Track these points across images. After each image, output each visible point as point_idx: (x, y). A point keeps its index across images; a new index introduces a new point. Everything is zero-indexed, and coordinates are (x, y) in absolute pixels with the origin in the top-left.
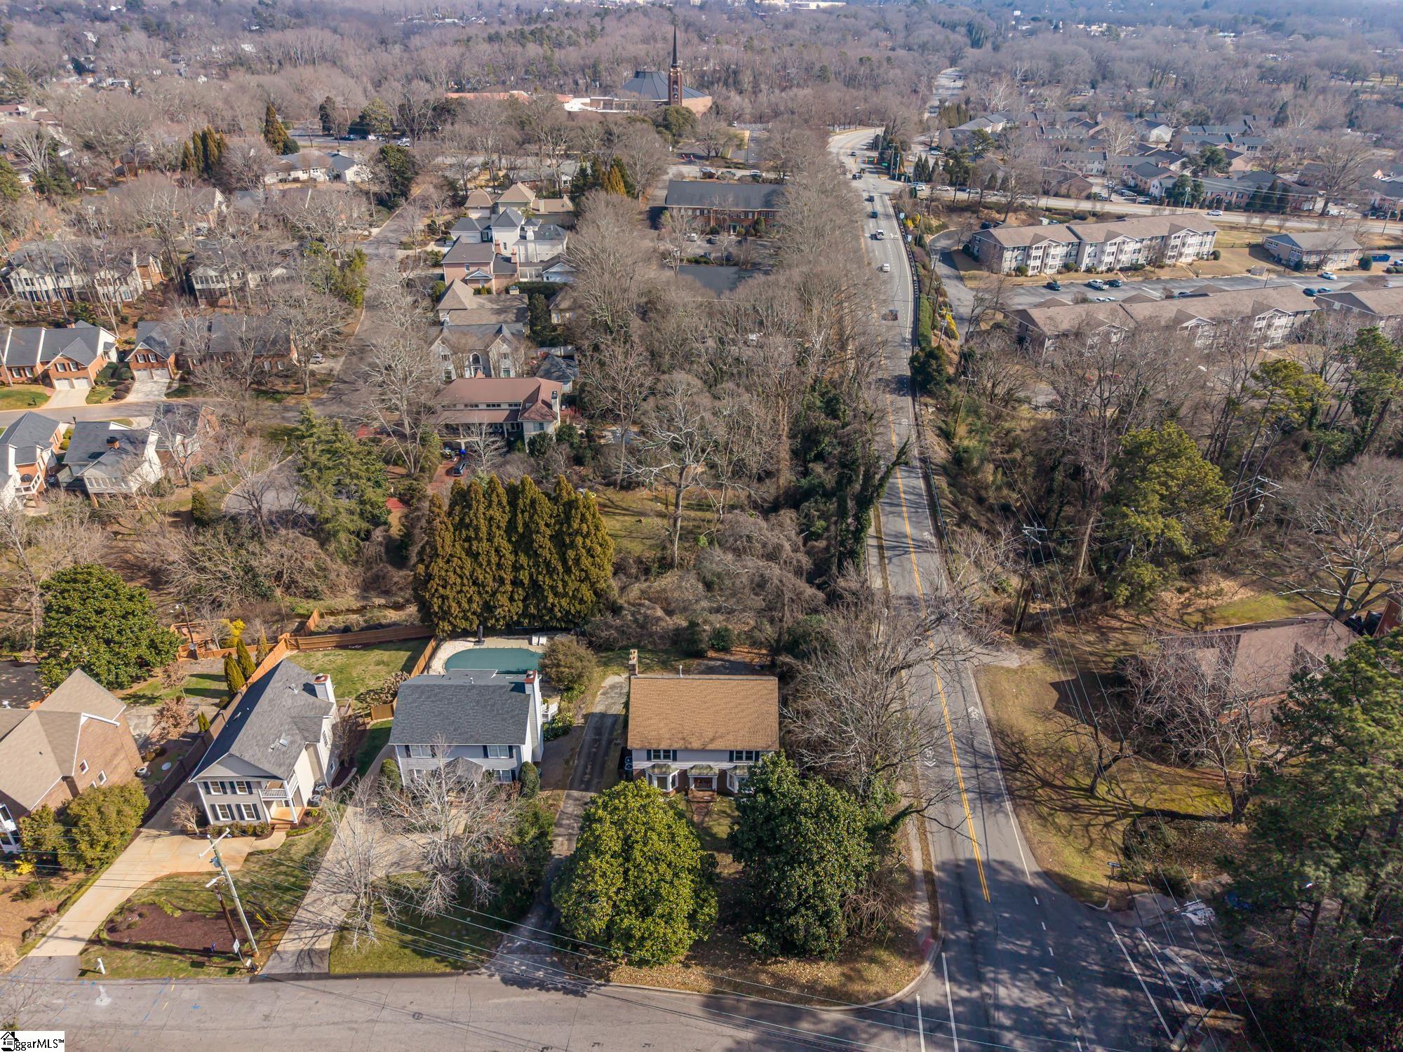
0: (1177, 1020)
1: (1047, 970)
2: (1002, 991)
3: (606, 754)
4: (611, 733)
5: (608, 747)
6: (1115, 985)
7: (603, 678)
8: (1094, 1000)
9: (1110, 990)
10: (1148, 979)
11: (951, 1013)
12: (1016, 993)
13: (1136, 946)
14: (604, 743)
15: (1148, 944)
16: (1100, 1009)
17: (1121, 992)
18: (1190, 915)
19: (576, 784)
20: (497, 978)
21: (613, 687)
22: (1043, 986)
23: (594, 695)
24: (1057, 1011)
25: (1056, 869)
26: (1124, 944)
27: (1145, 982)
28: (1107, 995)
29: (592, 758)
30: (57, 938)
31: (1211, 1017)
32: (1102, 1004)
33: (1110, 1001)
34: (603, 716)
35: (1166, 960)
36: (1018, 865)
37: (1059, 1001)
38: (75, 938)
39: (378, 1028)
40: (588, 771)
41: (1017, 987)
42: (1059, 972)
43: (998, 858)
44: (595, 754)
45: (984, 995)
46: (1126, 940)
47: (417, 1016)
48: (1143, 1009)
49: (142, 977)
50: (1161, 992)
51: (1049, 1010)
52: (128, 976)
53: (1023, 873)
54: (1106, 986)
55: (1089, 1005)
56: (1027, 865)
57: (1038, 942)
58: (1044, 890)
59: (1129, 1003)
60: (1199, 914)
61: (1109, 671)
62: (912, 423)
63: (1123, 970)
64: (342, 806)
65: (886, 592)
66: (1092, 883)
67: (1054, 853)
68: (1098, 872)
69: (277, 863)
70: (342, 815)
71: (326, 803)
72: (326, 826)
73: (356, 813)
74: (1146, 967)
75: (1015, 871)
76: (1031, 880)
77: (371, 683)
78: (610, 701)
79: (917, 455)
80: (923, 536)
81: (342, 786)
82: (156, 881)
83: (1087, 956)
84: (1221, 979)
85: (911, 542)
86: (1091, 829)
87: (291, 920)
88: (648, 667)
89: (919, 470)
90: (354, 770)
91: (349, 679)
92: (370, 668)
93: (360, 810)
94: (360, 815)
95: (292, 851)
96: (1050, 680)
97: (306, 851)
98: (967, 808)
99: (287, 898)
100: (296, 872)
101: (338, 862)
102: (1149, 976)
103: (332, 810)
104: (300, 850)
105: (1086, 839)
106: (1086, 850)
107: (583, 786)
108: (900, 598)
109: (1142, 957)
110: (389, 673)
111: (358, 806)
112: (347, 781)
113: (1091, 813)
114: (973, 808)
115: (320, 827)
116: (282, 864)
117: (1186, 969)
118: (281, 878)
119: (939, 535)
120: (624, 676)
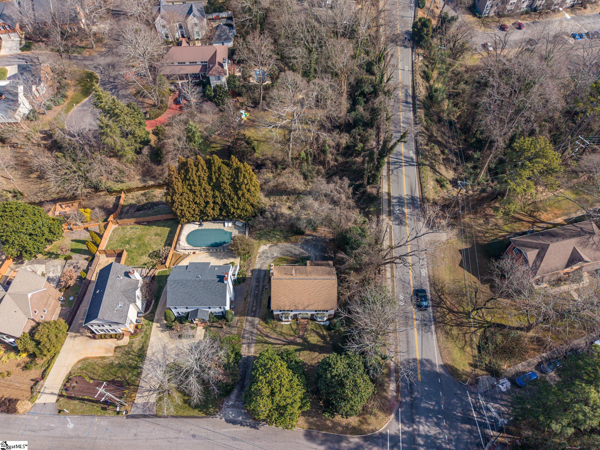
0: (487, 439)
1: (440, 416)
2: (421, 428)
3: (262, 294)
4: (263, 282)
5: (263, 290)
6: (466, 423)
7: (259, 247)
8: (457, 431)
9: (463, 426)
10: (479, 420)
11: (401, 438)
12: (426, 428)
13: (477, 403)
14: (261, 287)
15: (482, 402)
16: (459, 435)
17: (468, 426)
18: (500, 386)
19: (250, 313)
20: (223, 419)
21: (263, 252)
22: (437, 425)
23: (255, 258)
24: (442, 437)
25: (449, 363)
26: (472, 402)
27: (478, 421)
28: (462, 428)
29: (256, 296)
30: (45, 393)
31: (502, 437)
32: (460, 432)
33: (463, 431)
34: (260, 270)
35: (488, 410)
36: (434, 361)
37: (443, 432)
38: (52, 394)
39: (179, 441)
40: (254, 305)
41: (427, 425)
42: (445, 418)
43: (426, 358)
44: (257, 294)
45: (414, 430)
46: (473, 400)
47: (194, 436)
48: (475, 434)
49: (83, 414)
50: (483, 426)
51: (439, 437)
52: (78, 414)
53: (436, 365)
54: (462, 423)
55: (454, 433)
56: (438, 361)
57: (438, 403)
58: (443, 374)
59: (470, 432)
60: (504, 385)
61: (486, 242)
62: (410, 69)
63: (470, 415)
64: (151, 323)
65: (389, 194)
66: (463, 370)
67: (450, 353)
68: (466, 362)
69: (128, 353)
70: (151, 328)
71: (144, 321)
72: (145, 334)
73: (157, 327)
74: (479, 413)
75: (432, 364)
76: (438, 370)
77: (154, 247)
78: (262, 261)
79: (411, 94)
80: (409, 154)
81: (149, 311)
82: (79, 361)
83: (456, 409)
84: (508, 418)
85: (403, 159)
86: (467, 335)
87: (138, 386)
88: (279, 241)
89: (411, 105)
90: (153, 301)
91: (144, 244)
92: (153, 237)
93: (159, 325)
94: (159, 327)
95: (133, 347)
96: (459, 248)
97: (139, 347)
98: (415, 329)
99: (135, 373)
100: (137, 358)
101: (153, 354)
102: (479, 418)
103: (146, 325)
104: (136, 346)
105: (464, 342)
106: (463, 348)
107: (253, 314)
108: (395, 198)
109: (478, 409)
110: (162, 241)
111: (158, 322)
112: (151, 308)
113: (467, 326)
114: (418, 330)
115: (143, 334)
116: (130, 354)
117: (495, 414)
118: (131, 361)
119: (417, 153)
120: (268, 246)
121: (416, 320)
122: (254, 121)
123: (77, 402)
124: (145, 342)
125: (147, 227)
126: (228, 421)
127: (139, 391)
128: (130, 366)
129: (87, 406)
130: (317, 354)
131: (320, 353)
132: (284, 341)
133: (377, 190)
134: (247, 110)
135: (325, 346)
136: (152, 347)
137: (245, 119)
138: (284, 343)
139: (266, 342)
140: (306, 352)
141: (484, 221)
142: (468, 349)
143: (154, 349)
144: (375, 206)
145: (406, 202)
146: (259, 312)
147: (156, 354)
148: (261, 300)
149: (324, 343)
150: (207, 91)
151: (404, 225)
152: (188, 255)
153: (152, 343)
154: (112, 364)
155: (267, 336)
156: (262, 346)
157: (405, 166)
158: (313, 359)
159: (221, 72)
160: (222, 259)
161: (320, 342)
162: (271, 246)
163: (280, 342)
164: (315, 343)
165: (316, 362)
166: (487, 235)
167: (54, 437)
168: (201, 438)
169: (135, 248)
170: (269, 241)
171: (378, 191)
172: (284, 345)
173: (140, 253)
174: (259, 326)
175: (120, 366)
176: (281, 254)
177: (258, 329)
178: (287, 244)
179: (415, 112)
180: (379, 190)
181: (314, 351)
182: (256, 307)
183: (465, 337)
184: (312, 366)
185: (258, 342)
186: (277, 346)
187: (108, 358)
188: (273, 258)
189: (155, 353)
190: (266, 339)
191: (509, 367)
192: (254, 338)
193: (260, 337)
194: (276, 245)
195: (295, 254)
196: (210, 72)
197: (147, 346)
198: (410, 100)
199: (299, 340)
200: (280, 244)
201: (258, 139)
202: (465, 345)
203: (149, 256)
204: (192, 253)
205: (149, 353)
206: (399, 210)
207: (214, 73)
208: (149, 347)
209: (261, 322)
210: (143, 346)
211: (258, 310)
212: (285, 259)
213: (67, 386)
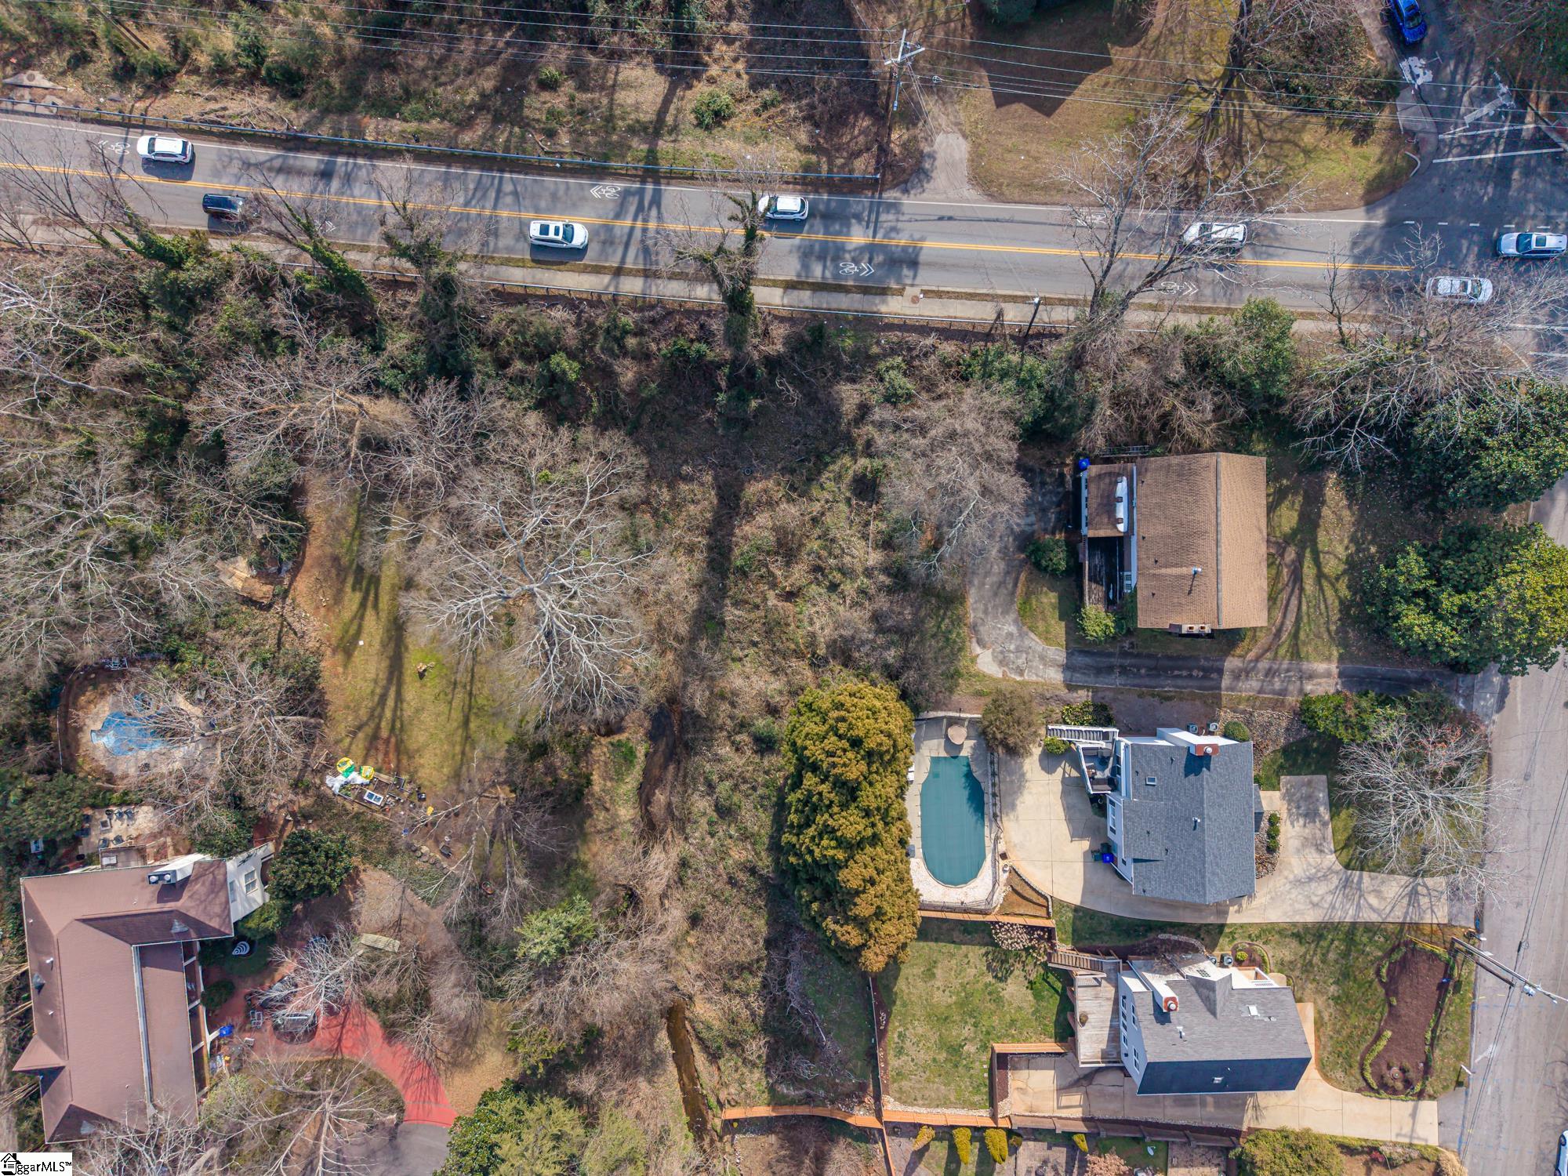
0: (1540, 140)
1: (1495, 234)
3: (1149, 656)
4: (1110, 655)
5: (1138, 656)
6: (1509, 179)
7: (982, 677)
8: (1527, 202)
9: (1515, 185)
10: (1501, 147)
13: (1462, 146)
14: (1127, 662)
15: (1459, 133)
16: (1536, 199)
17: (1516, 175)
18: (1419, 82)
19: (1211, 683)
20: (1496, 717)
21: (1002, 662)
23: (1023, 684)
25: (1361, 192)
26: (1459, 155)
27: (1504, 151)
28: (1519, 190)
29: (1157, 671)
30: (1413, 1130)
31: (1537, 104)
32: (1530, 196)
33: (1525, 188)
34: (1068, 668)
35: (1475, 125)
36: (1357, 228)
38: (1414, 1115)
40: (1185, 673)
42: (1499, 224)
43: (1348, 245)
44: (1150, 669)
46: (1455, 151)
48: (1533, 163)
49: (1468, 1031)
50: (1514, 140)
53: (1368, 226)
54: (1508, 187)
55: (1532, 209)
56: (1357, 219)
57: (1467, 233)
58: (1391, 209)
59: (1528, 172)
60: (1416, 70)
61: (968, 21)
62: (118, 133)
63: (1491, 166)
64: (1227, 930)
65: (790, 286)
66: (1380, 161)
67: (1332, 186)
68: (1352, 151)
69: (1307, 967)
70: (1242, 926)
71: (1225, 947)
72: (1258, 937)
73: (1238, 911)
74: (1486, 145)
75: (1367, 230)
76: (1378, 220)
77: (973, 971)
78: (1036, 663)
79: (273, 152)
80: (603, 200)
81: (1193, 941)
82: (1326, 1077)
83: (1476, 193)
84: (1496, 83)
85: (628, 223)
86: (1267, 135)
87: (1402, 924)
88: (959, 621)
89: (341, 160)
90: (1162, 936)
91: (961, 1004)
92: (938, 984)
93: (1232, 909)
94: (1240, 906)
95: (1293, 958)
96: (991, 105)
97: (1294, 944)
98: (1270, 263)
99: (1365, 939)
100: (1324, 944)
101: (1315, 905)
102: (1498, 145)
103: (1234, 939)
104: (1289, 951)
105: (1286, 146)
106: (1307, 152)
107: (1214, 676)
108: (806, 267)
109: (1475, 146)
110: (952, 955)
111: (1226, 913)
112: (1183, 938)
113: (1241, 131)
114: (1270, 256)
115: (1260, 943)
116: (1311, 962)
117: (1487, 109)
118: (1332, 956)
120: (978, 650)
122: (375, 736)
123: (1437, 1052)
124: (1280, 932)
125: (896, 1008)
126: (1501, 705)
127: (1416, 919)
128: (1345, 955)
129: (1450, 1026)
130: (1326, 511)
131: (1324, 503)
132: (1292, 591)
133: (776, 323)
134: (330, 766)
135: (1306, 492)
136: (1296, 912)
137: (368, 770)
138: (1297, 591)
139: (1295, 635)
140: (1322, 537)
141: (889, 11)
142: (1307, 139)
143: (1302, 907)
144: (840, 333)
145: (820, 237)
146: (1207, 659)
147: (1315, 899)
148: (1170, 658)
149: (1296, 493)
150: (270, 923)
151: (917, 255)
152: (1014, 871)
153: (1285, 913)
154: (1336, 999)
155: (1279, 631)
156: (1304, 644)
157: (660, 218)
158: (1340, 519)
159: (213, 883)
160: (1023, 775)
161: (1293, 503)
162: (979, 642)
163: (1294, 602)
164: (1295, 515)
165: (1346, 513)
166: (941, 13)
167: (1516, 1078)
168: (1531, 762)
169: (975, 1025)
170: (960, 650)
171: (782, 319)
172: (1302, 589)
173: (993, 1007)
174: (1251, 655)
175: (1345, 975)
176: (1005, 612)
177: (1258, 659)
178: (971, 600)
179: (376, 152)
180: (776, 317)
181: (1319, 516)
182: (1190, 669)
183: (1271, 141)
184: (1357, 523)
185: (1296, 654)
186: (1304, 608)
187: (1319, 1012)
188: (1022, 635)
189: (1311, 903)
190: (1284, 636)
191: (1371, 48)
192: (1285, 665)
193: (1282, 651)
194: (974, 628)
195: (1008, 573)
196: (214, 923)
197: (1294, 924)
198: (312, 160)
199: (1291, 554)
200: (971, 617)
201: (457, 715)
202: (1297, 145)
203: (1002, 980)
204: (1005, 862)
205: (1311, 917)
206: (856, 261)
207: (217, 909)
208: (1298, 919)
209: (1238, 651)
210: (1293, 934)
211: (1202, 662)
212: (1026, 601)
213: (1399, 1085)
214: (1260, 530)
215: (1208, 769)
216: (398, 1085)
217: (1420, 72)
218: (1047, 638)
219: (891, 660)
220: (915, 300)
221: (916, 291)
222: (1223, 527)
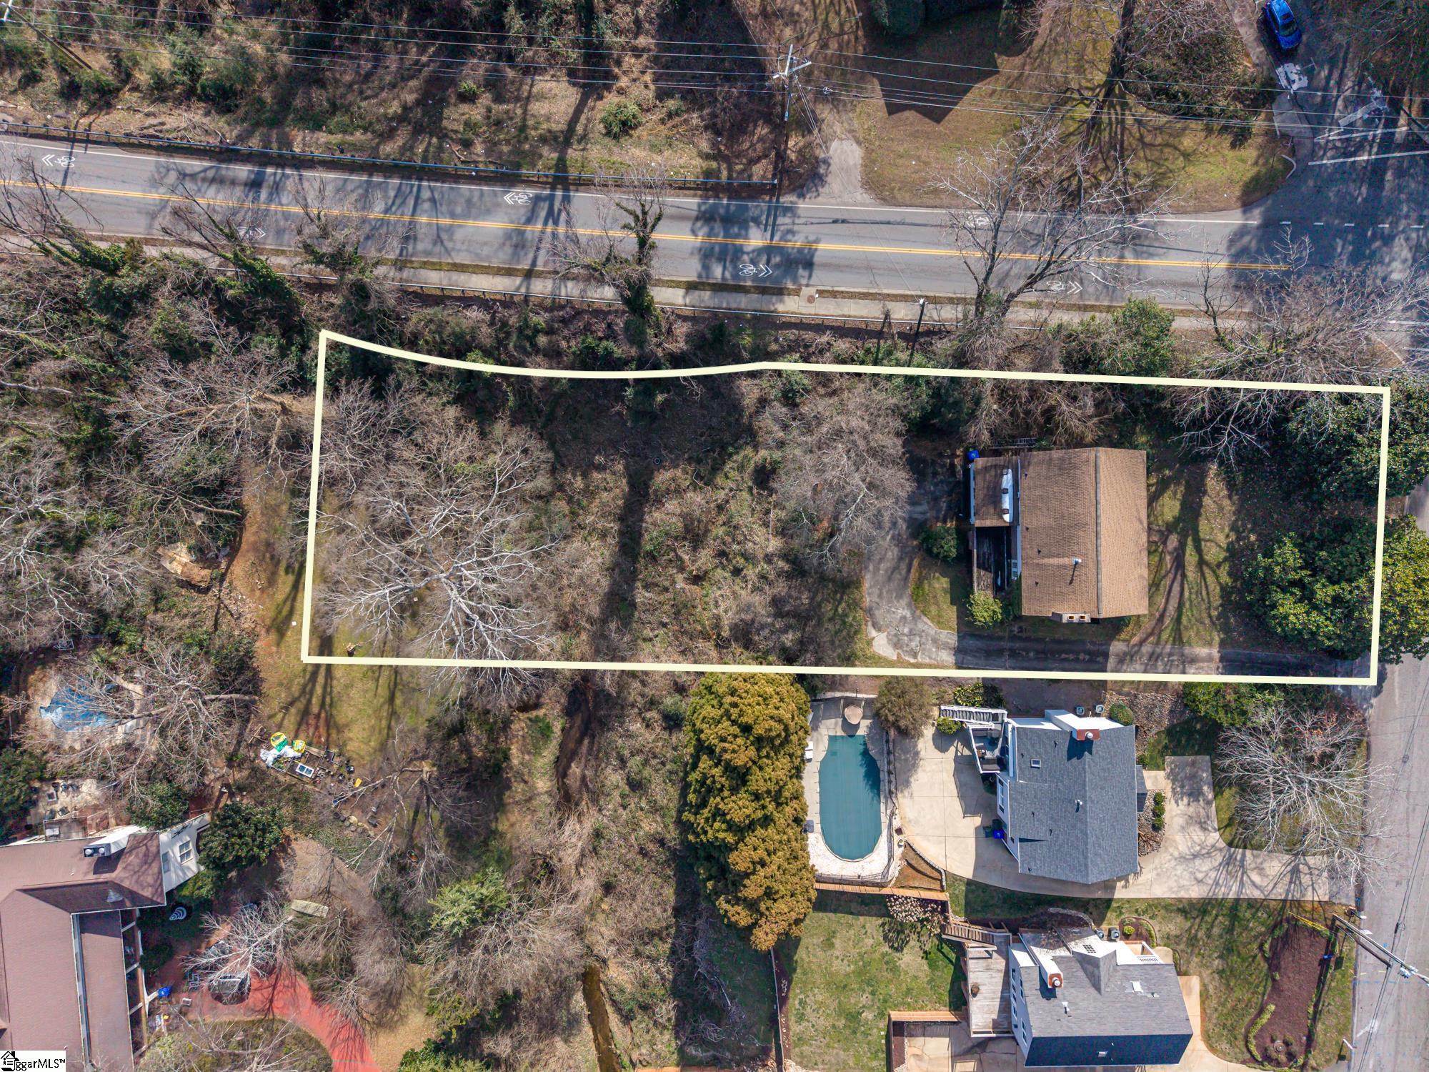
0: (1413, 142)
1: (1369, 233)
3: (1038, 640)
4: (1001, 638)
5: (1027, 639)
6: (1382, 180)
7: (877, 659)
8: (1401, 202)
9: (1387, 186)
10: (1375, 150)
12: (1396, 265)
13: (1335, 148)
14: (1017, 645)
15: (1333, 135)
16: (1408, 200)
17: (1389, 176)
18: (1295, 87)
20: (1374, 701)
21: (898, 645)
22: (1388, 240)
24: (1414, 235)
25: (1238, 193)
26: (1333, 158)
27: (1377, 154)
28: (1392, 191)
29: (1044, 655)
31: (1410, 108)
32: (1403, 196)
33: (1400, 189)
34: (959, 651)
35: (1350, 127)
36: (1234, 228)
37: (1403, 231)
39: (1414, 789)
40: (1072, 657)
41: (1390, 262)
42: (1375, 222)
43: (1225, 243)
44: (1037, 652)
46: (1329, 154)
47: (1405, 759)
48: (1405, 164)
49: (1349, 1006)
50: (1387, 143)
51: (1414, 242)
53: (1245, 226)
54: (1382, 188)
55: (1405, 209)
56: (1235, 219)
57: (1341, 233)
58: (1267, 210)
59: (1401, 173)
60: (1292, 76)
61: (860, 33)
62: (63, 147)
63: (1365, 168)
64: (1114, 905)
65: (691, 287)
66: (1256, 163)
67: (1212, 188)
68: (1230, 154)
69: (1193, 941)
70: (1129, 901)
71: (1112, 921)
72: (1145, 912)
73: (1125, 887)
74: (1359, 148)
75: (1242, 231)
76: (1255, 220)
77: (871, 941)
78: (929, 645)
79: (206, 164)
80: (515, 206)
81: (1081, 915)
82: (1212, 1049)
83: (1352, 196)
84: (1370, 87)
85: (539, 227)
86: (1148, 139)
87: (1285, 901)
88: (855, 605)
89: (270, 170)
90: (1052, 910)
91: (860, 973)
92: (837, 953)
93: (1120, 884)
94: (1127, 881)
95: (1178, 932)
96: (883, 113)
97: (1179, 919)
98: (1150, 262)
99: (1248, 915)
100: (1209, 919)
101: (1200, 881)
102: (1371, 147)
103: (1121, 913)
104: (1176, 925)
105: (1166, 150)
106: (1186, 155)
107: (1100, 659)
108: (706, 267)
109: (1349, 148)
110: (851, 926)
111: (1113, 888)
112: (1073, 912)
113: (1122, 134)
114: (1151, 256)
115: (1146, 917)
116: (1196, 936)
117: (1360, 113)
118: (1216, 931)
119: (510, 179)
120: (873, 633)
121: (1122, 257)
122: (306, 712)
123: (1320, 1026)
124: (1166, 908)
125: (797, 976)
127: (1297, 896)
128: (1230, 930)
129: (1331, 1001)
130: (1207, 501)
131: (1205, 493)
132: (1175, 578)
133: (679, 322)
134: (264, 740)
135: (1187, 482)
136: (1181, 887)
137: (300, 744)
138: (1179, 577)
139: (1178, 620)
140: (1203, 526)
141: (786, 25)
142: (1187, 142)
143: (1186, 883)
144: (740, 331)
145: (720, 239)
146: (1093, 643)
147: (1200, 876)
148: (1059, 642)
149: (1178, 483)
150: (204, 891)
151: (812, 256)
152: (908, 846)
153: (1171, 889)
154: (1221, 972)
155: (1161, 619)
156: (1186, 628)
157: (568, 223)
158: (1221, 509)
159: (146, 855)
160: (917, 753)
161: (1175, 493)
162: (874, 625)
163: (1176, 588)
164: (1178, 504)
165: (1226, 502)
166: (835, 26)
167: (1397, 1053)
168: (1409, 745)
169: (873, 993)
170: (856, 632)
171: (685, 319)
172: (1184, 576)
173: (890, 975)
174: (1135, 640)
175: (1228, 950)
176: (899, 597)
177: (1142, 643)
178: (866, 585)
179: (302, 163)
180: (679, 316)
181: (1201, 506)
182: (1077, 653)
183: (1151, 145)
184: (1237, 512)
185: (1178, 639)
186: (1186, 594)
187: (1204, 988)
188: (915, 619)
189: (1196, 879)
190: (1167, 621)
191: (1248, 55)
192: (1168, 648)
193: (1165, 636)
194: (869, 611)
195: (900, 559)
196: (147, 893)
197: (1180, 900)
198: (243, 171)
199: (1173, 541)
200: (867, 601)
201: (383, 692)
202: (1176, 148)
203: (899, 949)
204: (901, 837)
205: (1196, 892)
206: (754, 262)
207: (150, 880)
208: (1183, 894)
209: (1123, 636)
210: (1179, 910)
211: (1089, 646)
212: (919, 585)
213: (1283, 1058)
214: (1141, 522)
215: (1090, 753)
216: (326, 1044)
217: (1295, 77)
218: (939, 622)
219: (788, 644)
220: (811, 299)
221: (812, 291)
222: (1103, 520)
